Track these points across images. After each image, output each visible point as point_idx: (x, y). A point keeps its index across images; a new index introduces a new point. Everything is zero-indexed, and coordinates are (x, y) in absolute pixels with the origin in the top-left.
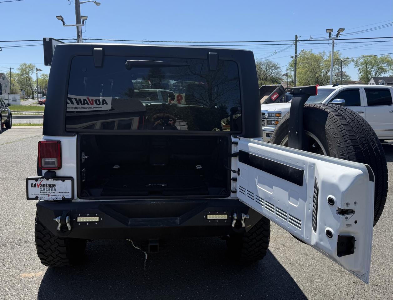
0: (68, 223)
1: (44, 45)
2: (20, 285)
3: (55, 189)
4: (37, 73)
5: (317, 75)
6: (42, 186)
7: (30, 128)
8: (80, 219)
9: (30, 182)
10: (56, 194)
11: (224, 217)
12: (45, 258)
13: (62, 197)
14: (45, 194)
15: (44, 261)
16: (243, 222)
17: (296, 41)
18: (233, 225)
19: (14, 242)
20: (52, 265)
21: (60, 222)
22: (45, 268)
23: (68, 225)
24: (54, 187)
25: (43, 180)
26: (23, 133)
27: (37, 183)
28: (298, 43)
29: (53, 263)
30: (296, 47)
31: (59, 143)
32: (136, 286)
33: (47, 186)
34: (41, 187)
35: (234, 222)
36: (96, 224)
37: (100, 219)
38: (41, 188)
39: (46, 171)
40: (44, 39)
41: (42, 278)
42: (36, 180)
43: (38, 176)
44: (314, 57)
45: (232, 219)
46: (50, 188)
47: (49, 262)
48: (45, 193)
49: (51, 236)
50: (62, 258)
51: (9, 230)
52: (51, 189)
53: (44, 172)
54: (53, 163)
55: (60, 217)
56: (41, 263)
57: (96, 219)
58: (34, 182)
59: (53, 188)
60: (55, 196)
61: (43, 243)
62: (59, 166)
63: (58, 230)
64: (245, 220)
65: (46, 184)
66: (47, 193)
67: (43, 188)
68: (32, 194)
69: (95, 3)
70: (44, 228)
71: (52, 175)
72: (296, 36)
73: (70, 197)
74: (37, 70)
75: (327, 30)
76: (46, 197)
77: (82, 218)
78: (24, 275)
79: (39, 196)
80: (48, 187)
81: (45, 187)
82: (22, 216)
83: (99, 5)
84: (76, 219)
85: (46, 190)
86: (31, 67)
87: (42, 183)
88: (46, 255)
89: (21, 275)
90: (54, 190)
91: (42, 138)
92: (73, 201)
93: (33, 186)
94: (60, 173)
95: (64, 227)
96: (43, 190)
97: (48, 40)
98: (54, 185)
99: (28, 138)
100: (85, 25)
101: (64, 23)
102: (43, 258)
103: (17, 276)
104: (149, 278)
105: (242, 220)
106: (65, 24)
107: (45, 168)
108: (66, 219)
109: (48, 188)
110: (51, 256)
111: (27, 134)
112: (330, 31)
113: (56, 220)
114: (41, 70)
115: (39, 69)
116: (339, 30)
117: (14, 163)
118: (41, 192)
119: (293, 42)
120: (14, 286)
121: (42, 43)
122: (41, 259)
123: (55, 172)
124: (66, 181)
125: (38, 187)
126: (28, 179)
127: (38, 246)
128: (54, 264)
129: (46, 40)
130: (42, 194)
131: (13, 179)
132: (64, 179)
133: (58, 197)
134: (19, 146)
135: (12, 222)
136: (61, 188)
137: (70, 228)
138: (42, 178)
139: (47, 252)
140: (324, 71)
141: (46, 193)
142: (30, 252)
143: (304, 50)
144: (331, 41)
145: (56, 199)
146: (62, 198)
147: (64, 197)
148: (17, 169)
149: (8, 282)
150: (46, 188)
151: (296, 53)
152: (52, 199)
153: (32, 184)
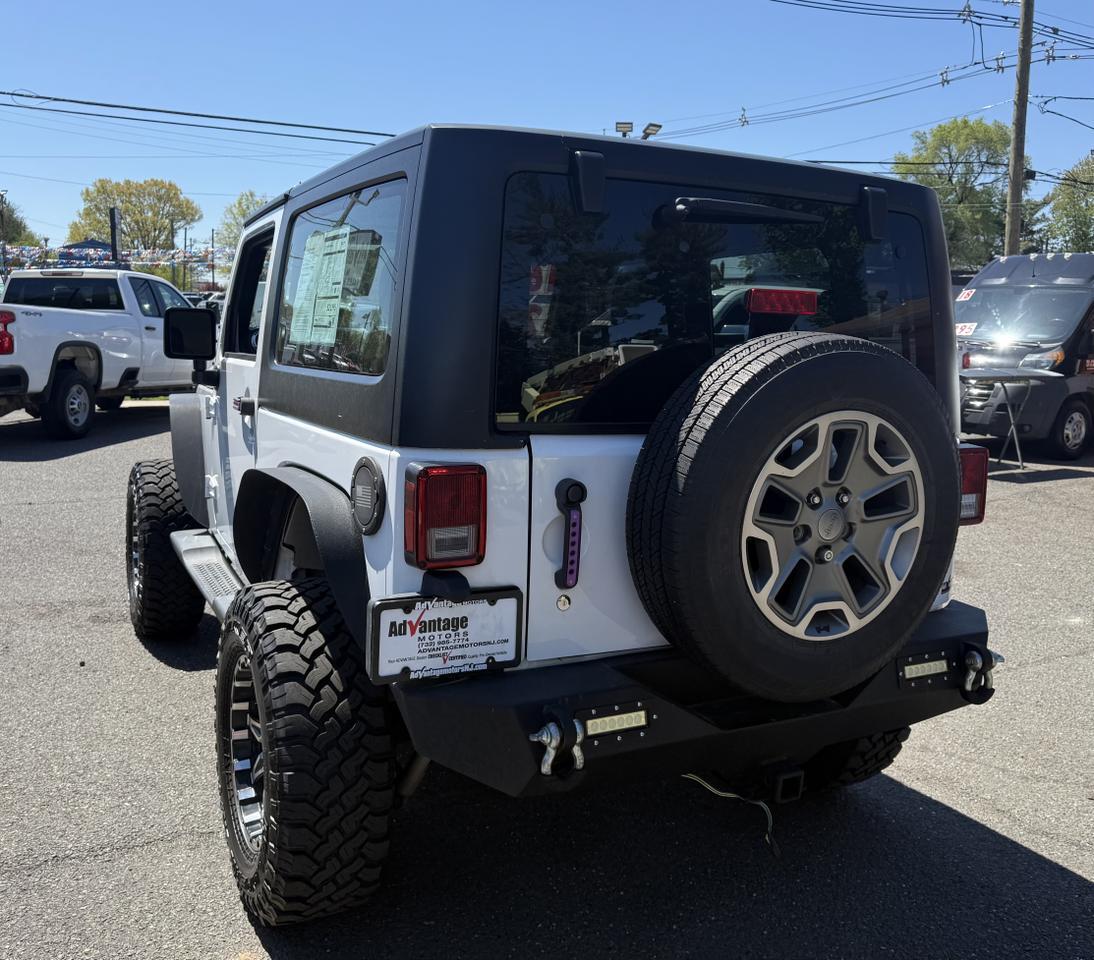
3: (466, 634)
6: (425, 627)
8: (595, 727)
9: (387, 617)
10: (468, 651)
11: (940, 667)
13: (486, 658)
14: (431, 656)
18: (969, 687)
23: (577, 751)
24: (462, 627)
25: (430, 606)
31: (477, 476)
33: (442, 624)
34: (421, 631)
35: (973, 677)
37: (648, 717)
38: (422, 636)
42: (407, 607)
46: (450, 632)
48: (434, 652)
52: (453, 634)
54: (460, 543)
55: (553, 728)
57: (637, 719)
58: (398, 616)
59: (461, 630)
60: (463, 657)
62: (476, 554)
65: (439, 620)
66: (442, 652)
67: (427, 635)
68: (390, 662)
71: (452, 585)
73: (510, 655)
76: (436, 667)
77: (599, 721)
79: (414, 666)
80: (444, 629)
81: (434, 631)
85: (437, 640)
87: (426, 618)
90: (461, 636)
92: (523, 666)
94: (476, 576)
96: (427, 640)
105: (991, 668)
109: (444, 633)
118: (420, 651)
123: (463, 574)
124: (501, 602)
125: (413, 633)
126: (378, 608)
130: (423, 658)
132: (493, 594)
133: (475, 661)
136: (483, 627)
141: (438, 652)
145: (467, 669)
146: (487, 662)
147: (493, 658)
150: (438, 632)
152: (457, 671)
153: (393, 624)
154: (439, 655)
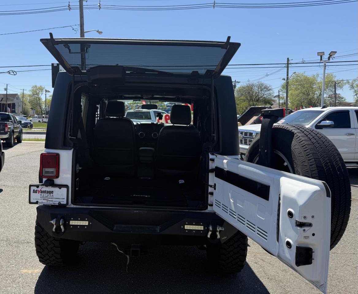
0: (62, 225)
1: (52, 69)
2: (21, 279)
3: (53, 195)
4: (46, 94)
5: (310, 97)
6: (42, 192)
7: (38, 143)
8: (72, 223)
9: (32, 188)
10: (54, 200)
11: (201, 228)
12: (43, 256)
13: (58, 202)
14: (44, 199)
15: (42, 259)
16: (218, 233)
17: (288, 64)
18: (209, 236)
19: (18, 242)
20: (48, 263)
21: (55, 224)
22: (43, 266)
23: (62, 227)
25: (43, 187)
26: (32, 147)
27: (38, 189)
28: (290, 65)
29: (48, 261)
30: (288, 70)
31: (58, 155)
32: (120, 288)
33: (46, 192)
35: (210, 233)
36: (86, 227)
37: (89, 223)
38: (41, 194)
39: (46, 179)
40: (53, 64)
41: (40, 274)
42: (38, 186)
43: (39, 183)
44: (307, 79)
45: (208, 230)
47: (46, 260)
49: (48, 237)
50: (56, 258)
51: (14, 231)
52: (49, 195)
53: (44, 180)
54: (52, 172)
55: (55, 220)
56: (39, 261)
57: (86, 223)
58: (35, 188)
59: (51, 194)
60: (52, 201)
61: (42, 243)
62: (57, 176)
63: (53, 231)
64: (220, 232)
65: (46, 191)
66: (46, 199)
67: (42, 194)
68: (33, 199)
69: (97, 32)
70: (43, 229)
71: (50, 183)
72: (288, 59)
73: (65, 203)
74: (46, 91)
75: (318, 53)
76: (45, 202)
77: (74, 221)
78: (25, 271)
79: (39, 201)
81: (44, 193)
82: (26, 219)
83: (101, 33)
84: (69, 223)
85: (45, 196)
86: (41, 89)
87: (42, 190)
88: (44, 254)
89: (22, 270)
90: (51, 196)
91: (43, 150)
92: (67, 206)
93: (35, 192)
94: (57, 181)
95: (58, 228)
96: (42, 195)
97: (56, 65)
98: (52, 192)
99: (35, 151)
100: (88, 53)
101: (70, 50)
102: (41, 256)
103: (19, 271)
104: (132, 282)
105: (217, 232)
106: (71, 52)
107: (45, 177)
108: (60, 222)
109: (47, 194)
110: (47, 255)
111: (34, 148)
112: (321, 55)
113: (52, 222)
114: (49, 92)
115: (48, 91)
116: (330, 53)
117: (22, 174)
118: (41, 198)
119: (285, 65)
120: (16, 280)
121: (51, 67)
122: (39, 257)
123: (53, 180)
124: (62, 189)
125: (39, 193)
126: (30, 186)
127: (37, 245)
128: (50, 263)
129: (54, 66)
131: (20, 187)
132: (60, 186)
133: (55, 202)
134: (27, 159)
135: (17, 224)
136: (57, 194)
137: (63, 230)
138: (42, 185)
139: (44, 251)
140: (317, 93)
142: (30, 251)
143: (296, 72)
144: (323, 64)
145: (53, 204)
146: (58, 203)
147: (60, 203)
148: (24, 179)
149: (10, 276)
151: (288, 75)
152: (50, 204)
153: (34, 190)
154: (46, 200)
